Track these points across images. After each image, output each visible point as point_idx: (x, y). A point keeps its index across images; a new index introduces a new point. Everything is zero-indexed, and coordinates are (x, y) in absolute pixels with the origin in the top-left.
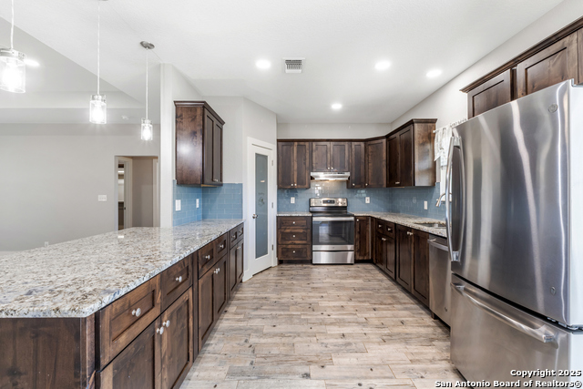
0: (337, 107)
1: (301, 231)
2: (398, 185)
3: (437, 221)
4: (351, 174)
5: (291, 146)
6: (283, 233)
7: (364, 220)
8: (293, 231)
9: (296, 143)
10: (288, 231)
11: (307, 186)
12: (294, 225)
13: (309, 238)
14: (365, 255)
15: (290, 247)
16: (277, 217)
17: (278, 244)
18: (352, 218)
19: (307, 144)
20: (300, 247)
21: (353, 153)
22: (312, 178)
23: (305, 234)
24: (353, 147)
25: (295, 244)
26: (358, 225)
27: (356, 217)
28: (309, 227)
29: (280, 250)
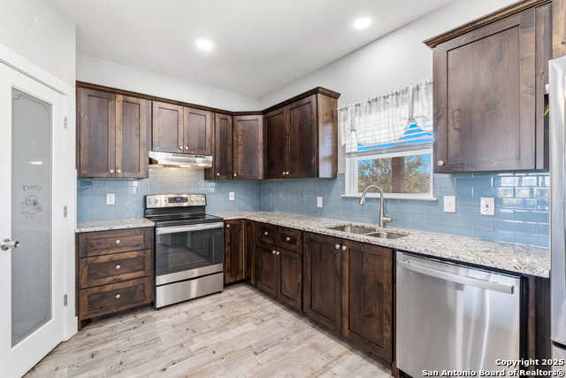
0: (205, 45)
1: (134, 255)
2: (286, 176)
3: (347, 223)
4: (214, 158)
5: (109, 99)
6: (91, 266)
7: (236, 225)
8: (116, 257)
9: (120, 97)
10: (103, 259)
11: (141, 174)
12: (117, 246)
13: (148, 265)
14: (238, 274)
15: (108, 288)
16: (78, 235)
17: (78, 288)
18: (220, 224)
19: (143, 102)
20: (131, 284)
21: (217, 129)
22: (151, 161)
23: (141, 260)
24: (217, 120)
25: (119, 281)
26: (228, 232)
27: (225, 222)
28: (150, 244)
29: (85, 299)
